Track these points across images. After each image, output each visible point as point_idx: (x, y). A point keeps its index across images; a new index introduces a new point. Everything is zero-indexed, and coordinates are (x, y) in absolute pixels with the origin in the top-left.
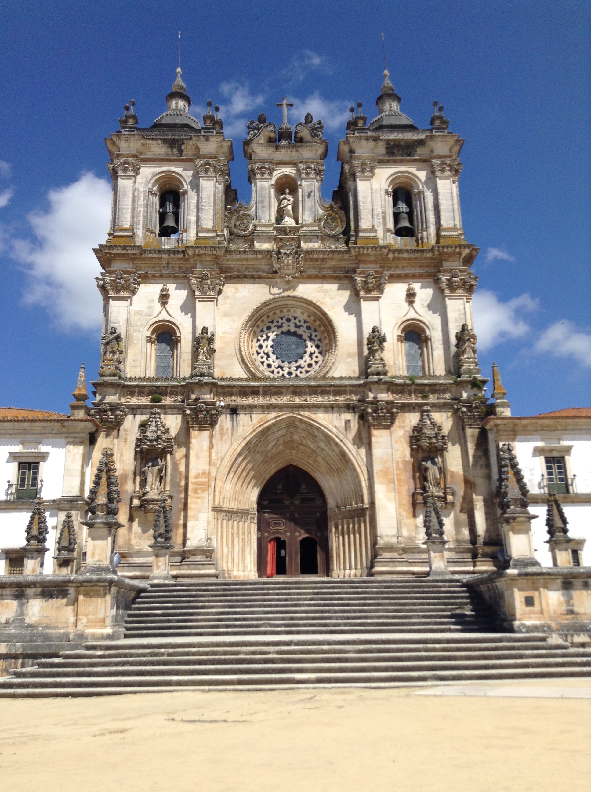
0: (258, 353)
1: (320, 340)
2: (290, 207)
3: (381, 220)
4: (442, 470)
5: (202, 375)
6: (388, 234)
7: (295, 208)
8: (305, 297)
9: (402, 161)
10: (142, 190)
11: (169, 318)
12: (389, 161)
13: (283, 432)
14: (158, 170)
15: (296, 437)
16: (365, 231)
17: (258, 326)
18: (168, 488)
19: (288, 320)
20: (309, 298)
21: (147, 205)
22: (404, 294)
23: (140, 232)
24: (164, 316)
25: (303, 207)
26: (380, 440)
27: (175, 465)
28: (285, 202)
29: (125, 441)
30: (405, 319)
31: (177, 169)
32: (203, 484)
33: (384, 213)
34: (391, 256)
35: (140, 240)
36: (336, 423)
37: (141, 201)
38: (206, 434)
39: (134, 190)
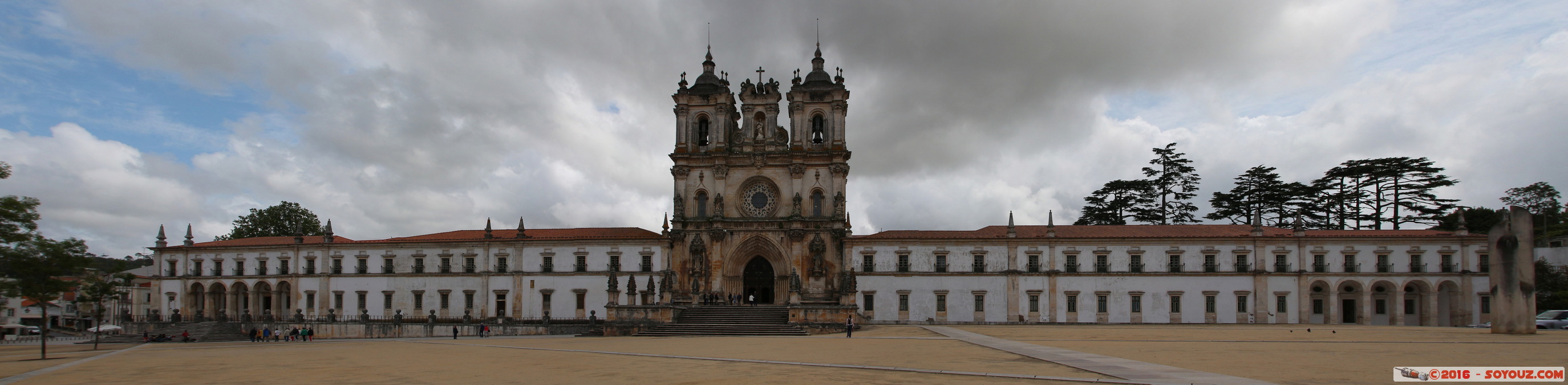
0: (745, 204)
1: (774, 197)
2: (761, 129)
3: (805, 136)
4: (822, 260)
5: (717, 216)
6: (809, 143)
7: (763, 128)
8: (767, 176)
9: (817, 103)
10: (690, 122)
11: (703, 188)
12: (811, 103)
13: (754, 242)
14: (698, 111)
15: (760, 244)
16: (797, 142)
17: (745, 191)
18: (704, 267)
19: (759, 187)
20: (769, 177)
21: (693, 130)
22: (815, 174)
23: (690, 145)
24: (701, 187)
25: (768, 129)
26: (796, 247)
27: (707, 257)
28: (759, 126)
29: (686, 246)
30: (815, 187)
31: (707, 110)
32: (718, 265)
33: (807, 132)
34: (808, 155)
35: (690, 149)
36: (777, 239)
37: (690, 128)
38: (719, 244)
39: (687, 122)
